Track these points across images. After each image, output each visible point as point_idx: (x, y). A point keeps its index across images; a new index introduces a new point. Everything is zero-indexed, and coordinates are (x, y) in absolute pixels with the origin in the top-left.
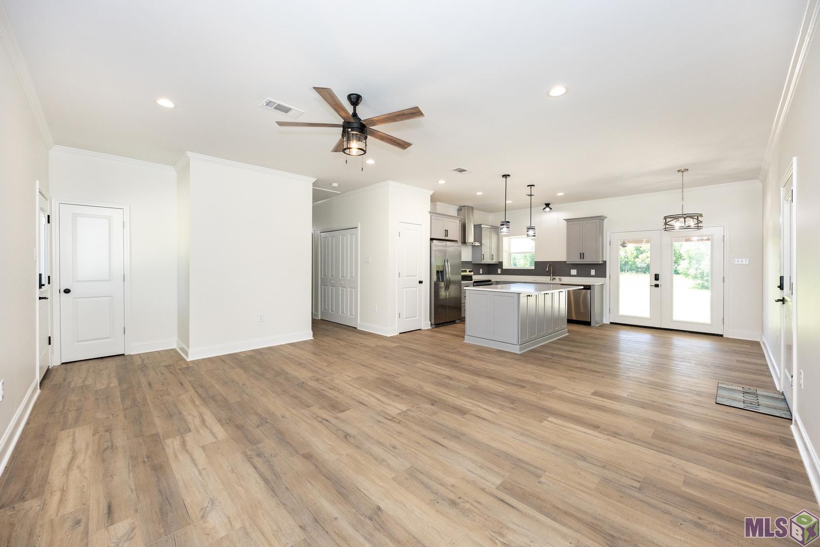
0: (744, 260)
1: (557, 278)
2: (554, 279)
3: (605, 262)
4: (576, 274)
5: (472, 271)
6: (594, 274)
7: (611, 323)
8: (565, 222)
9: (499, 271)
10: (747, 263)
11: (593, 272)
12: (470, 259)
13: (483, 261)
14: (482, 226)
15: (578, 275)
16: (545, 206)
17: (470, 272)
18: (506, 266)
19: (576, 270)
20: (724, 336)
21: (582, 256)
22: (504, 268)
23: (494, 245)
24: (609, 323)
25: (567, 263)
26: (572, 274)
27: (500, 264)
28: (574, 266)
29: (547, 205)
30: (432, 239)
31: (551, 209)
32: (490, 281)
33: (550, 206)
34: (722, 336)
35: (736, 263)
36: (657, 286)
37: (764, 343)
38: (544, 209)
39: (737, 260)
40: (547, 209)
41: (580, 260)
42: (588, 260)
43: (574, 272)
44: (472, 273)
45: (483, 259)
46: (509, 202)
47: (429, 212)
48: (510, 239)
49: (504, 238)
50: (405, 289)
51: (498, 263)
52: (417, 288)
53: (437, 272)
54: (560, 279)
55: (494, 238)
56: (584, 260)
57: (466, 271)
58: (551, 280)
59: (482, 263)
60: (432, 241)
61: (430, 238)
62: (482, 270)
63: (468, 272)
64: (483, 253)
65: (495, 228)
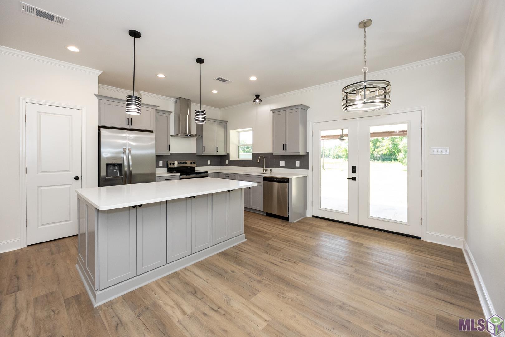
0: (444, 151)
2: (266, 170)
3: (308, 153)
4: (284, 165)
5: (194, 163)
7: (314, 216)
8: (271, 113)
9: (227, 162)
10: (448, 154)
11: (298, 164)
12: (194, 151)
13: (204, 152)
15: (286, 167)
16: (255, 98)
17: (191, 163)
18: (233, 157)
19: (284, 161)
20: (422, 239)
21: (285, 147)
22: (230, 159)
24: (312, 216)
25: (274, 154)
26: (280, 165)
28: (283, 157)
29: (257, 96)
30: (100, 127)
31: (260, 100)
32: (207, 172)
33: (260, 98)
34: (419, 238)
35: (435, 153)
36: (354, 179)
37: (466, 251)
38: (255, 100)
39: (435, 150)
40: (257, 101)
41: (284, 151)
42: (291, 151)
43: (282, 163)
44: (195, 165)
45: (204, 151)
46: (215, 92)
47: (95, 95)
48: (238, 132)
49: (230, 131)
50: (42, 188)
51: (226, 155)
52: (70, 185)
53: (108, 165)
54: (270, 170)
55: (220, 131)
56: (286, 151)
57: (186, 163)
58: (264, 171)
59: (203, 155)
60: (101, 129)
61: (98, 126)
62: (210, 161)
63: (188, 164)
64: (203, 146)
65: (222, 122)
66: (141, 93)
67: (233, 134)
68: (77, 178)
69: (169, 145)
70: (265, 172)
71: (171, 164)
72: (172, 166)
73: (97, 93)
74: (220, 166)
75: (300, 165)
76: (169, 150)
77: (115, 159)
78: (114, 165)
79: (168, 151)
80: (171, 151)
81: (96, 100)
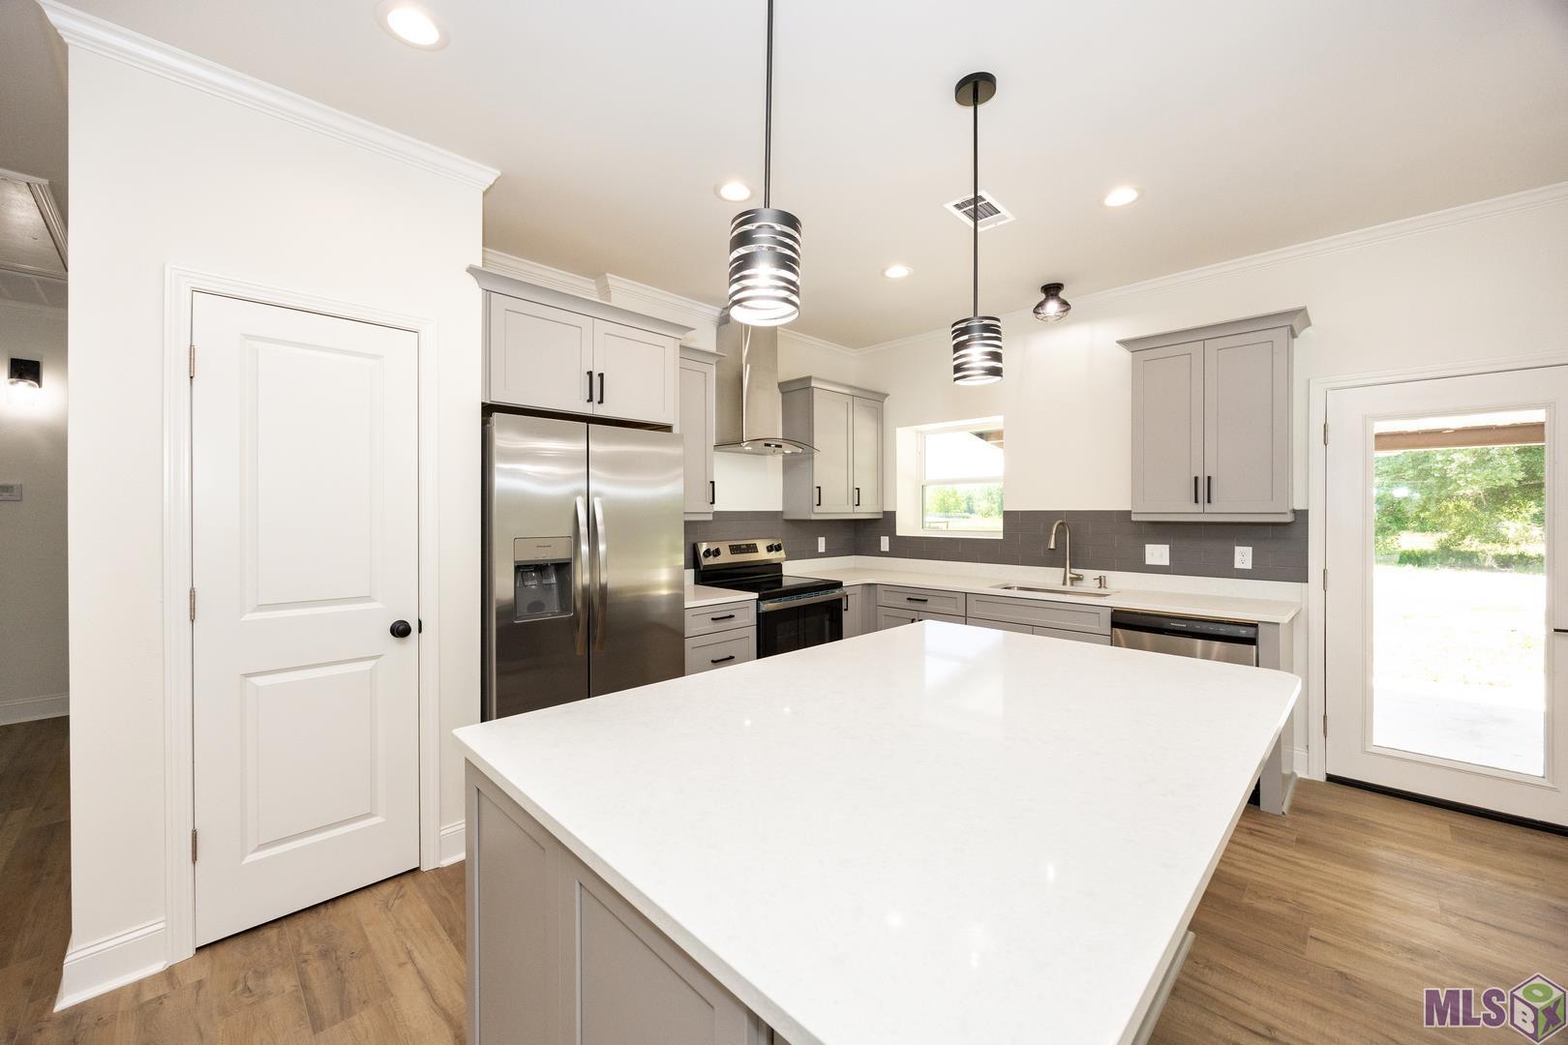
1: (1090, 575)
2: (1079, 578)
3: (1302, 516)
4: (1166, 562)
5: (778, 548)
6: (1248, 565)
7: (1331, 778)
8: (1125, 355)
9: (885, 543)
12: (776, 505)
13: (817, 509)
14: (813, 385)
15: (1176, 567)
16: (1043, 296)
17: (770, 549)
18: (907, 526)
19: (1168, 546)
21: (1203, 489)
22: (898, 534)
23: (865, 457)
24: (1322, 778)
25: (1134, 518)
26: (1149, 561)
27: (887, 521)
28: (1160, 530)
29: (1052, 290)
30: (488, 410)
31: (1065, 303)
32: (838, 585)
33: (1062, 295)
38: (1041, 305)
40: (1052, 307)
41: (1199, 508)
42: (1226, 506)
43: (1157, 553)
44: (781, 554)
45: (819, 505)
46: (897, 272)
47: (472, 270)
48: (921, 432)
49: (899, 430)
50: (258, 681)
51: (880, 516)
52: (373, 662)
53: (522, 569)
54: (1100, 579)
55: (865, 430)
56: (1208, 508)
57: (753, 549)
58: (1064, 584)
59: (814, 517)
60: (496, 416)
61: (483, 404)
62: (824, 539)
63: (763, 555)
64: (816, 484)
65: (869, 396)
66: (610, 282)
67: (904, 439)
68: (401, 630)
69: (713, 483)
70: (1072, 585)
71: (708, 553)
72: (711, 561)
73: (479, 263)
74: (854, 557)
75: (1253, 564)
76: (713, 503)
77: (547, 542)
78: (540, 568)
79: (705, 507)
80: (718, 507)
81: (473, 292)
